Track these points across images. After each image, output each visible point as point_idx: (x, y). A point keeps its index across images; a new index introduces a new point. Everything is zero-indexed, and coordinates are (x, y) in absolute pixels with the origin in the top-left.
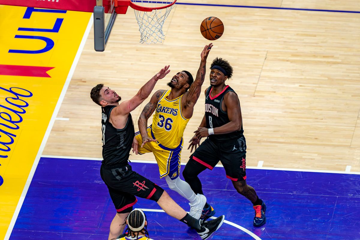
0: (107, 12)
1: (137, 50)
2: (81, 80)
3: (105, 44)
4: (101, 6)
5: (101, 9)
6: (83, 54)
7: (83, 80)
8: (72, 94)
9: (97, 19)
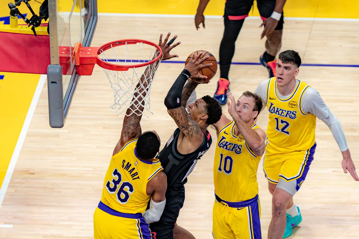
0: (65, 74)
1: (104, 128)
2: (28, 171)
3: (65, 118)
4: (58, 65)
5: (58, 69)
6: (28, 135)
7: (30, 171)
8: (16, 191)
9: (52, 82)
